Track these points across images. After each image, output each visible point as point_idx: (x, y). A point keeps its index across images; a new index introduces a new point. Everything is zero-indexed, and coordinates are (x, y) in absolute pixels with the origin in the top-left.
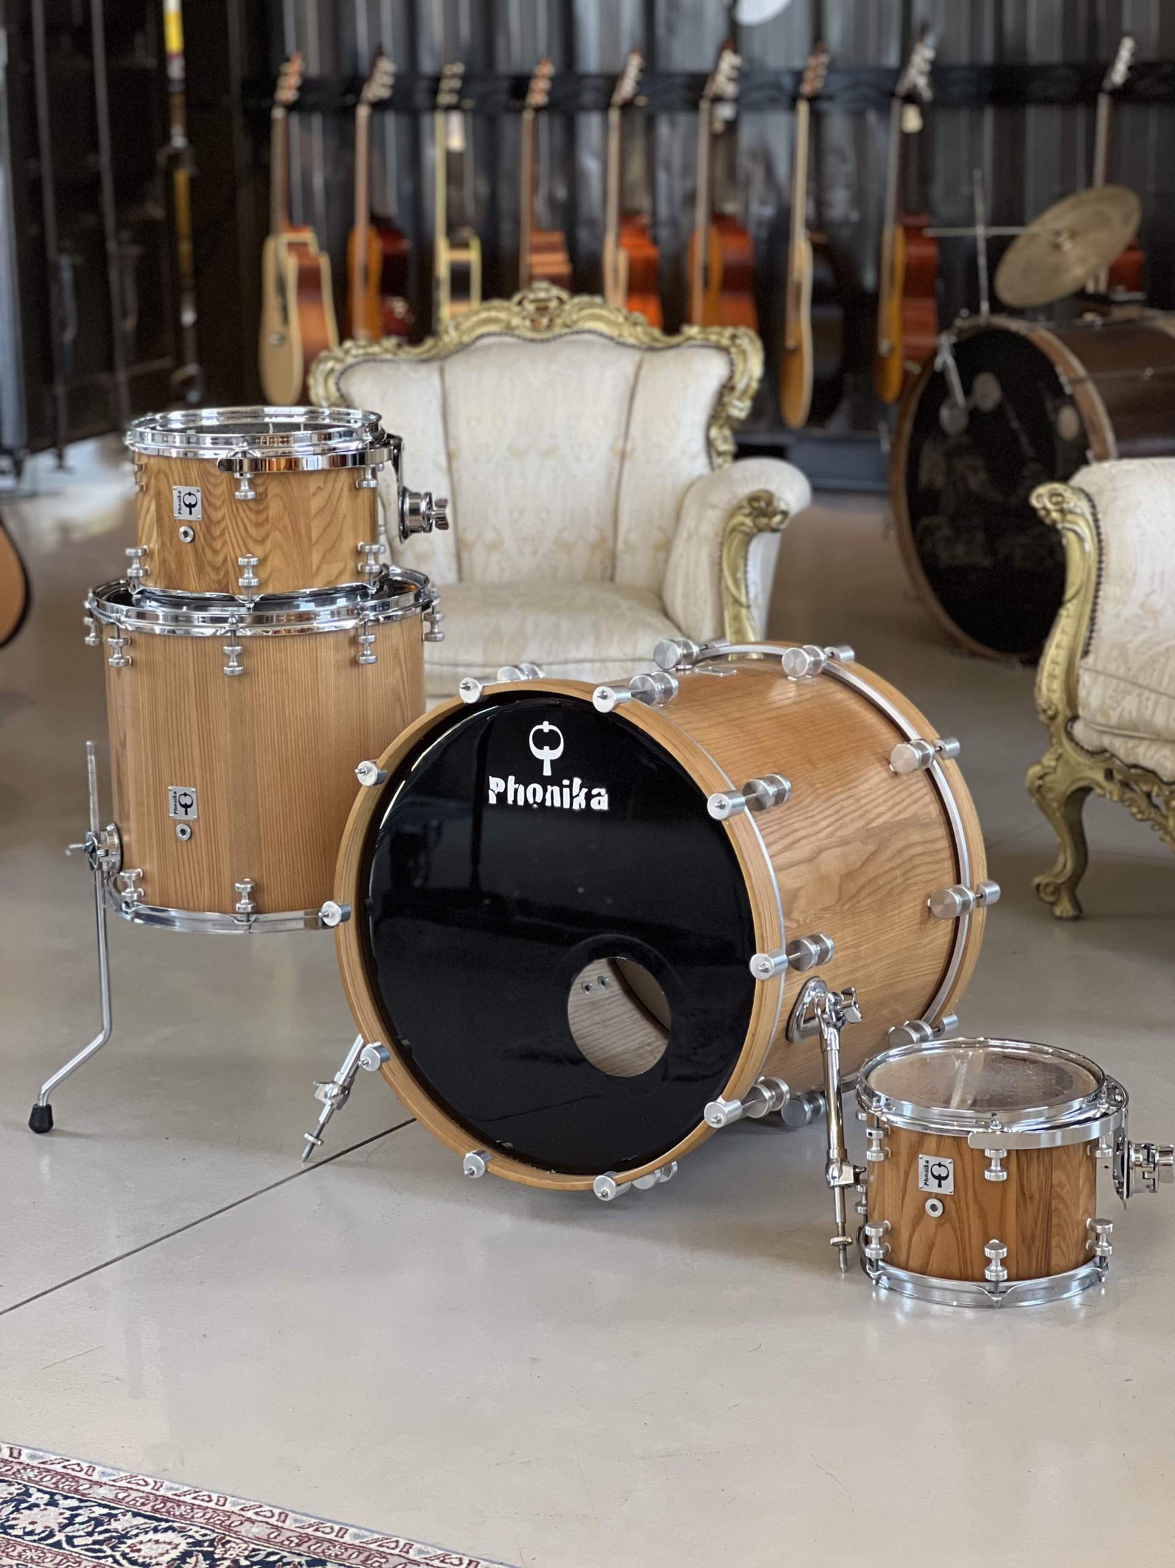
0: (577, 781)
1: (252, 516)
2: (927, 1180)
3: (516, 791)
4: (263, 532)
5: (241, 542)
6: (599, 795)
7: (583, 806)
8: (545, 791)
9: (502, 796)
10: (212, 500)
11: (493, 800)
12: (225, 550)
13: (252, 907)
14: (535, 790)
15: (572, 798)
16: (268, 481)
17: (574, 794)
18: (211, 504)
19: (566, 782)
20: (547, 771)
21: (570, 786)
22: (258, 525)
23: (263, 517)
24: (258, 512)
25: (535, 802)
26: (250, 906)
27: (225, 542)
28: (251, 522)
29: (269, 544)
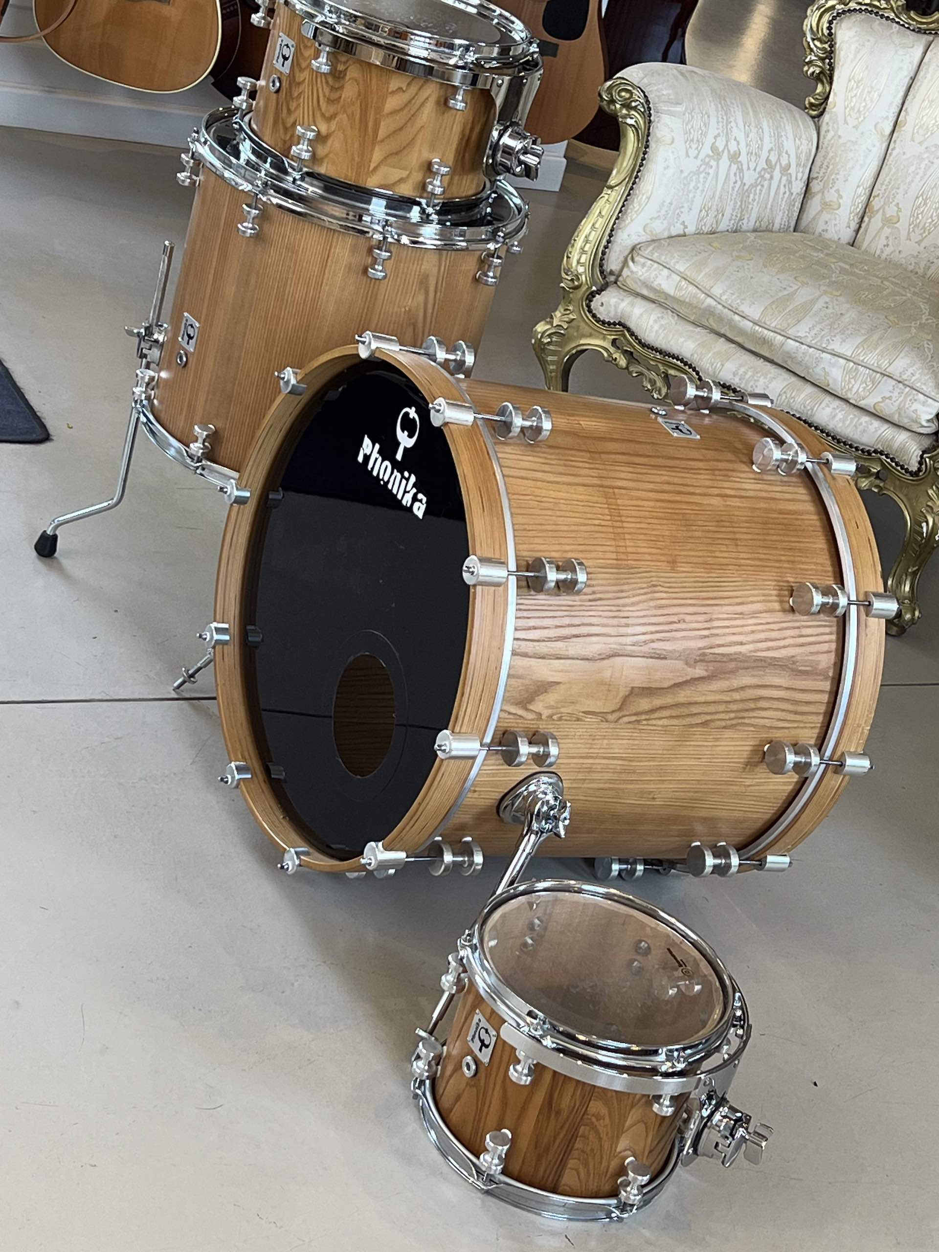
0: (413, 479)
1: (327, 90)
2: (474, 1037)
3: (376, 459)
4: (332, 109)
5: (311, 113)
6: (421, 501)
7: (409, 505)
8: (392, 473)
9: (367, 458)
10: (301, 61)
11: (360, 459)
12: (297, 112)
13: (203, 453)
14: (387, 467)
15: (405, 492)
16: (350, 62)
17: (408, 489)
18: (299, 64)
19: (406, 474)
20: (399, 456)
21: (408, 480)
22: (330, 101)
23: (335, 95)
24: (333, 89)
25: (383, 480)
26: (201, 451)
27: (298, 105)
28: (324, 96)
29: (333, 125)
